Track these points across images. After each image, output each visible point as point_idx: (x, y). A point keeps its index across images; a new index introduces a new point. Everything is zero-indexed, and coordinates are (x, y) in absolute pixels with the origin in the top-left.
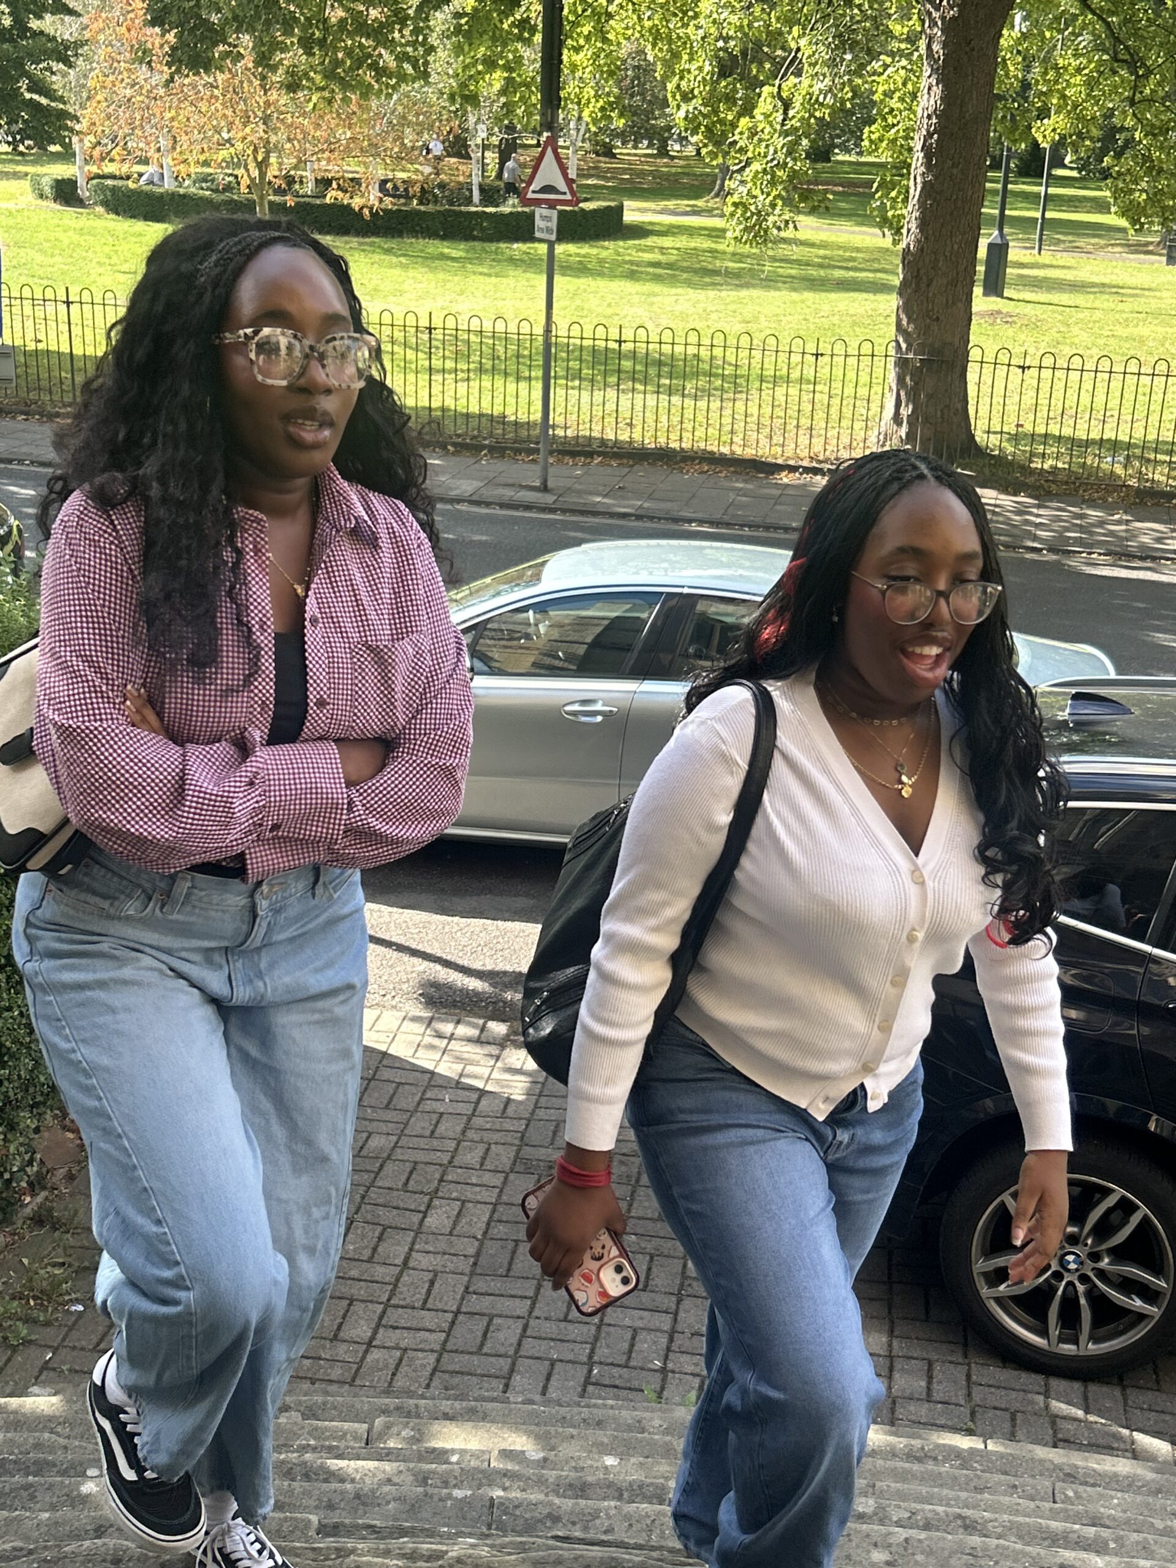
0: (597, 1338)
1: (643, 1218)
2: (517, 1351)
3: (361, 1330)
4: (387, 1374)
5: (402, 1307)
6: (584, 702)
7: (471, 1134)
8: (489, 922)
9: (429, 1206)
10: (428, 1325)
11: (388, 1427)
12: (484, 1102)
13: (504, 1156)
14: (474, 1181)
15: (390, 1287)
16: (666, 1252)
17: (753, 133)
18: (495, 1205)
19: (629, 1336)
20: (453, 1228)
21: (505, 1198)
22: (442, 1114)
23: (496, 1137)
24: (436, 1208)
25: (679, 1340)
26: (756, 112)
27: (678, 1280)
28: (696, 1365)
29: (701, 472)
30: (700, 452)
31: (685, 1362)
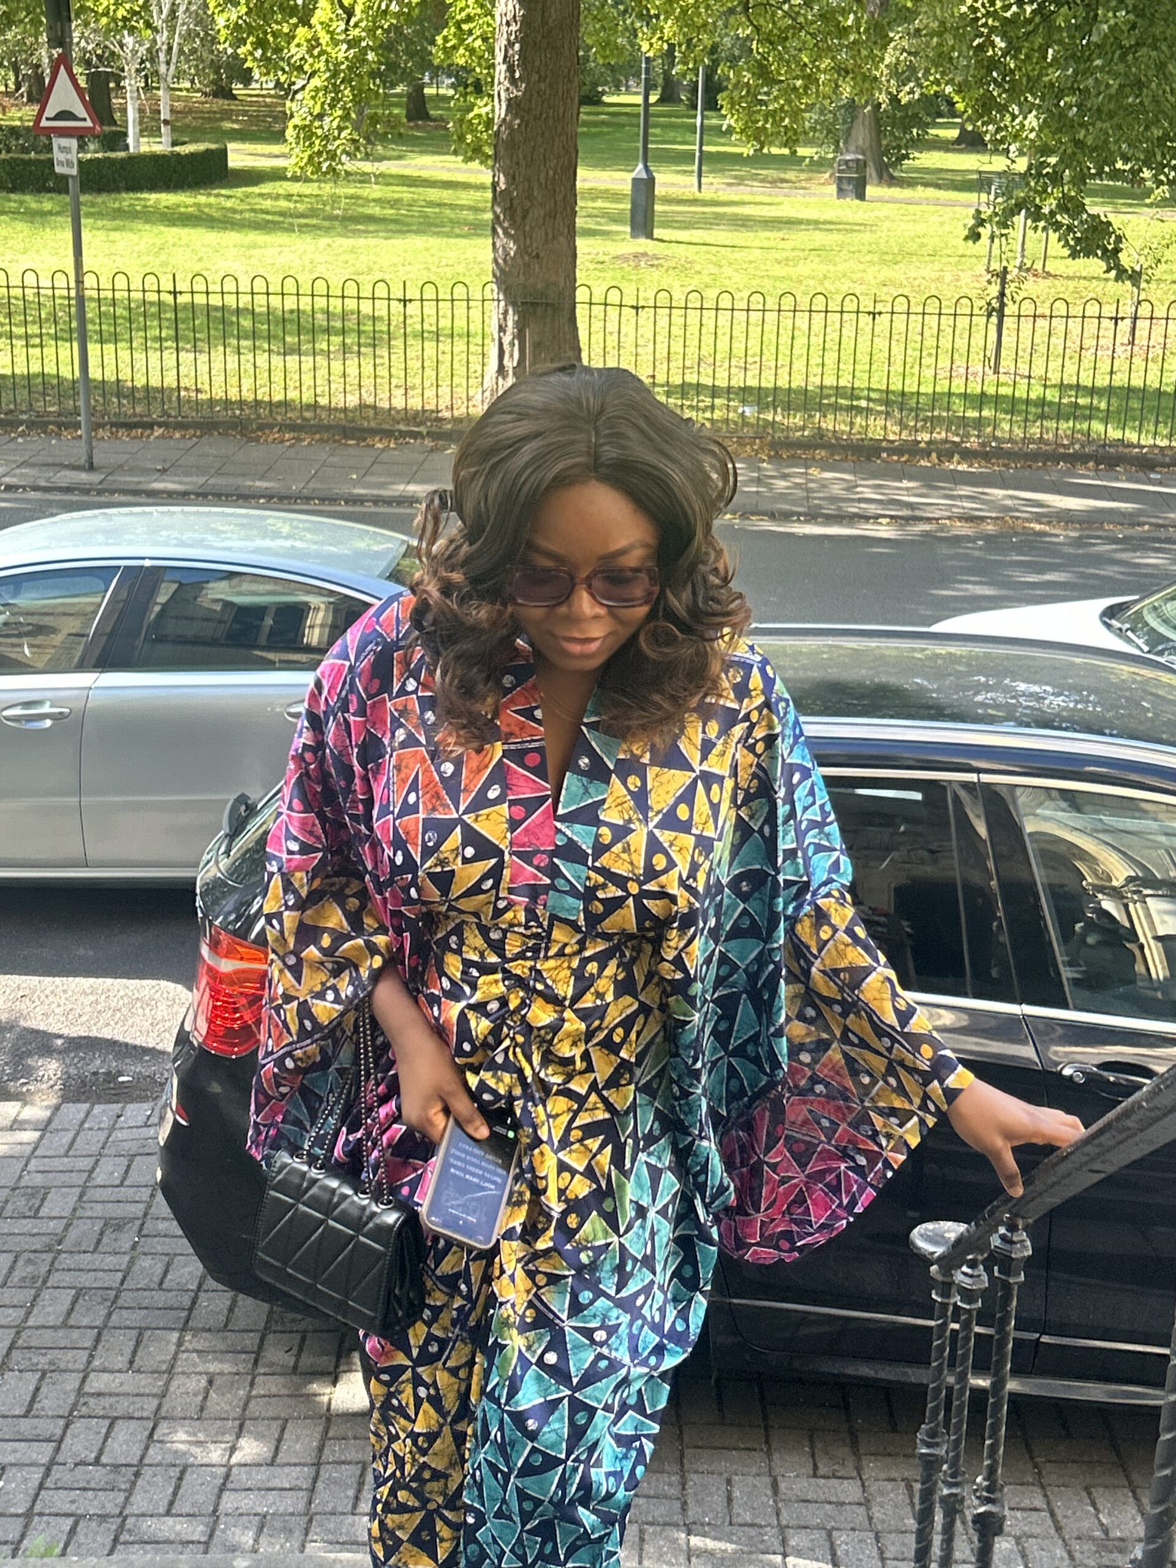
1: (44, 1327)
6: (27, 704)
16: (62, 1366)
17: (314, 43)
25: (56, 1474)
26: (313, 21)
27: (72, 1399)
28: (73, 1502)
29: (282, 442)
30: (279, 418)
31: (59, 1501)
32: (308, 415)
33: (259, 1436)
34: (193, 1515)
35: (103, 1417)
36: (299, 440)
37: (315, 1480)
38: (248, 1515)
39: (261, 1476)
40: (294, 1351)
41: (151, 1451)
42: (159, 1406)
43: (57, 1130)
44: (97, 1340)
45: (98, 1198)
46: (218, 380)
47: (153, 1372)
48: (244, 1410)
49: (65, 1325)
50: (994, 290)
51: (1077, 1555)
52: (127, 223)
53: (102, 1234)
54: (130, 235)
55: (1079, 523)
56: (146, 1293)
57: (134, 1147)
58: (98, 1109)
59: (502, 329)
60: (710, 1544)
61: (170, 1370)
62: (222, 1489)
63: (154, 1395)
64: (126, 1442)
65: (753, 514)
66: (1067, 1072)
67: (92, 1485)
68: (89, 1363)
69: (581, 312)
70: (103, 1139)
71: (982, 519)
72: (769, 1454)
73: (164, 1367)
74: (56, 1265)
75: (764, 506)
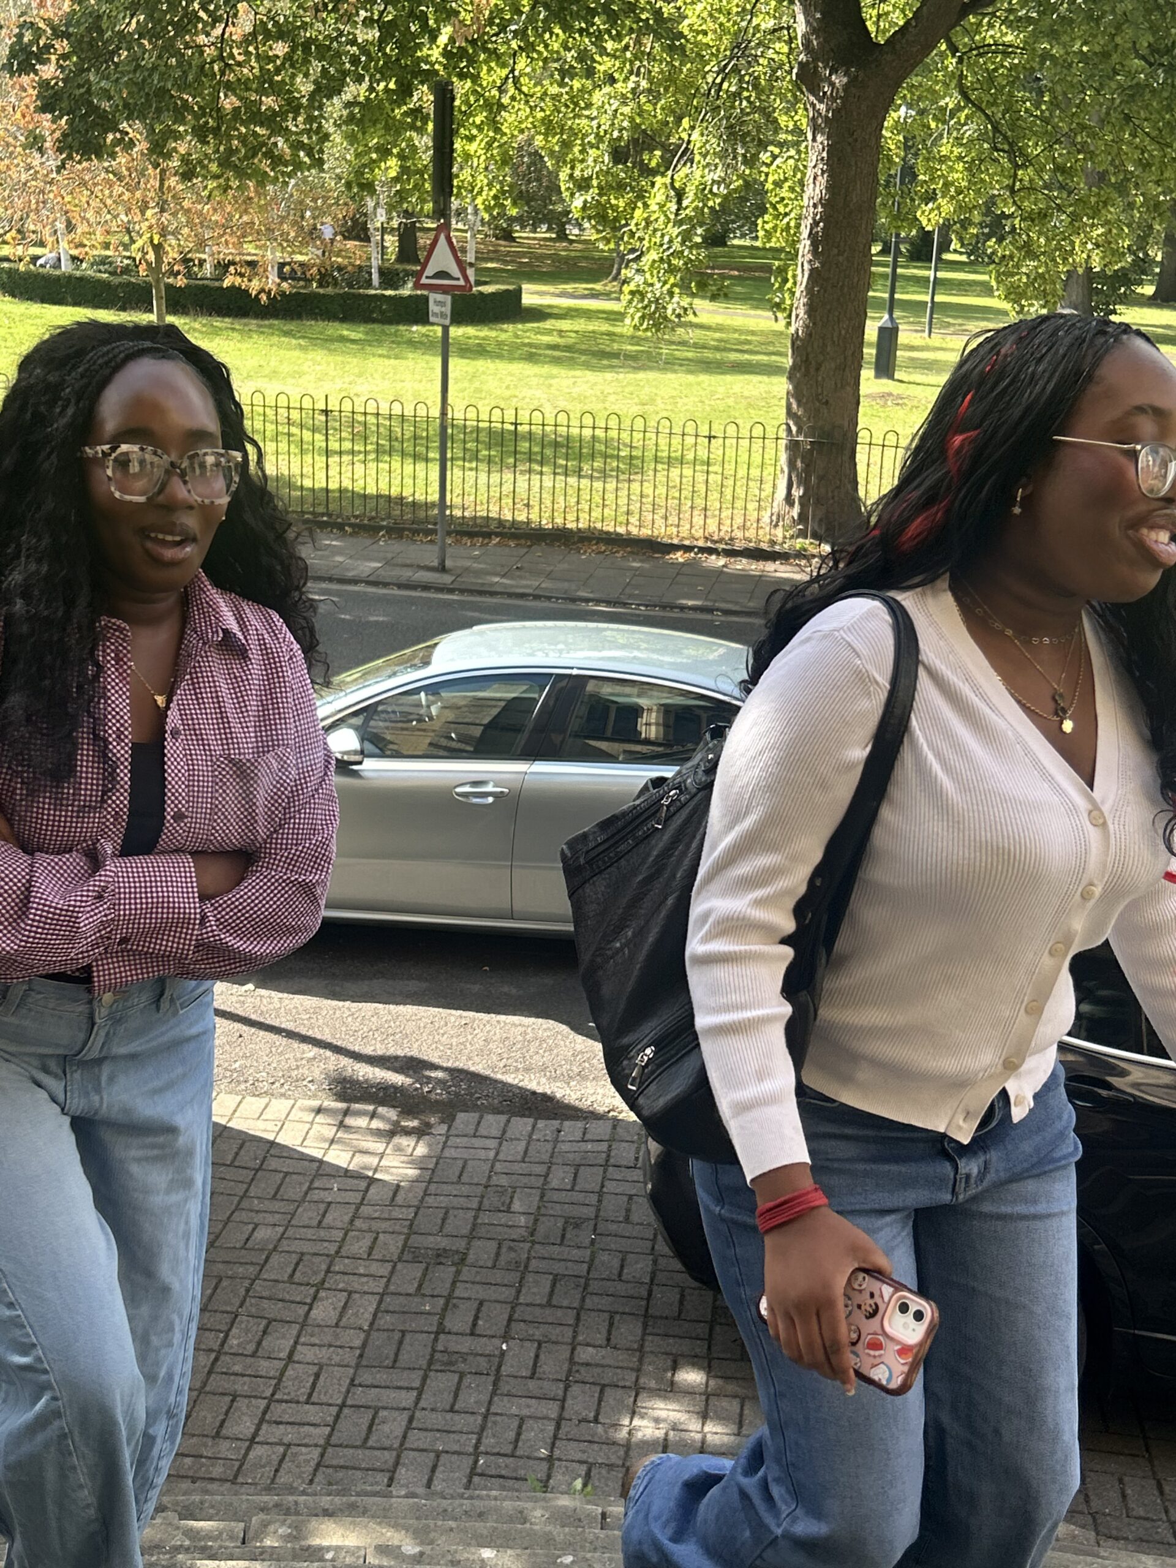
0: (483, 1428)
1: (533, 1305)
2: (402, 1444)
3: (244, 1426)
4: (269, 1471)
5: (286, 1402)
6: (476, 783)
7: (358, 1223)
8: (381, 1006)
9: (315, 1298)
10: (312, 1419)
11: (265, 1525)
12: (372, 1191)
13: (392, 1245)
14: (362, 1271)
15: (274, 1382)
16: (554, 1338)
18: (382, 1295)
19: (515, 1424)
20: (339, 1320)
21: (392, 1288)
22: (330, 1203)
23: (384, 1225)
24: (322, 1299)
25: (565, 1427)
27: (566, 1366)
28: (584, 1452)
29: (599, 553)
31: (573, 1450)
35: (593, 1384)
36: (614, 551)
41: (637, 1415)
42: (637, 1379)
43: (512, 1139)
44: (578, 1318)
45: (555, 1199)
47: (627, 1350)
48: (708, 1387)
49: (549, 1304)
53: (564, 1230)
56: (609, 1283)
57: (577, 1159)
58: (541, 1124)
61: (641, 1350)
63: (632, 1369)
64: (616, 1406)
67: (596, 1439)
68: (574, 1337)
69: (861, 451)
70: (550, 1149)
73: (636, 1346)
74: (533, 1253)
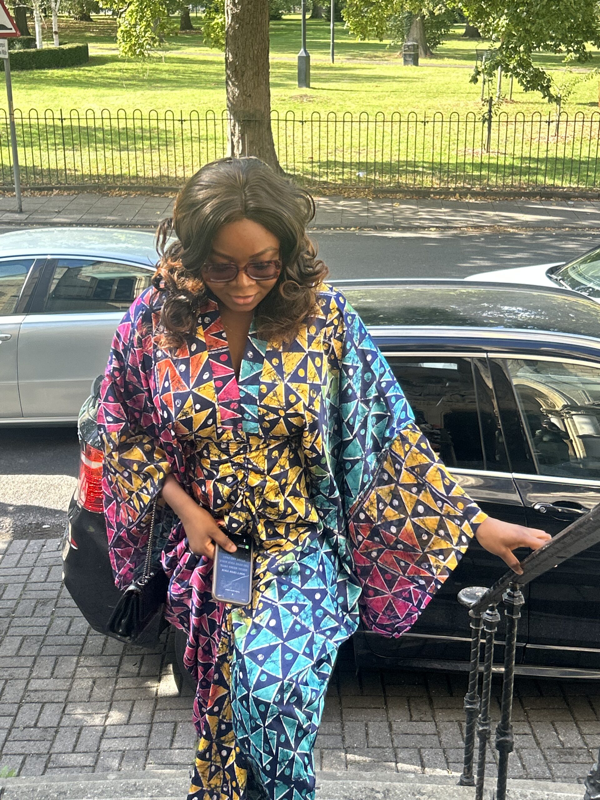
1: (6, 656)
16: (16, 676)
25: (14, 732)
27: (21, 694)
28: (23, 747)
29: (120, 196)
30: (118, 184)
31: (16, 747)
32: (133, 181)
33: (120, 710)
34: (86, 752)
35: (38, 702)
36: (129, 194)
37: (150, 732)
38: (115, 751)
39: (121, 730)
40: (138, 665)
41: (63, 720)
42: (67, 697)
43: (11, 554)
44: (34, 662)
45: (33, 588)
46: (86, 165)
47: (64, 678)
48: (112, 696)
49: (17, 655)
50: (486, 109)
51: (548, 757)
52: (37, 85)
53: (35, 607)
54: (39, 91)
55: (533, 227)
56: (59, 637)
57: (52, 562)
58: (32, 542)
59: (233, 134)
60: (357, 758)
61: (73, 677)
62: (101, 738)
63: (65, 690)
64: (50, 715)
65: (365, 227)
66: (537, 507)
67: (33, 738)
68: (30, 674)
69: (273, 124)
70: (35, 558)
71: (483, 227)
72: (387, 710)
73: (70, 675)
74: (12, 624)
75: (372, 223)
